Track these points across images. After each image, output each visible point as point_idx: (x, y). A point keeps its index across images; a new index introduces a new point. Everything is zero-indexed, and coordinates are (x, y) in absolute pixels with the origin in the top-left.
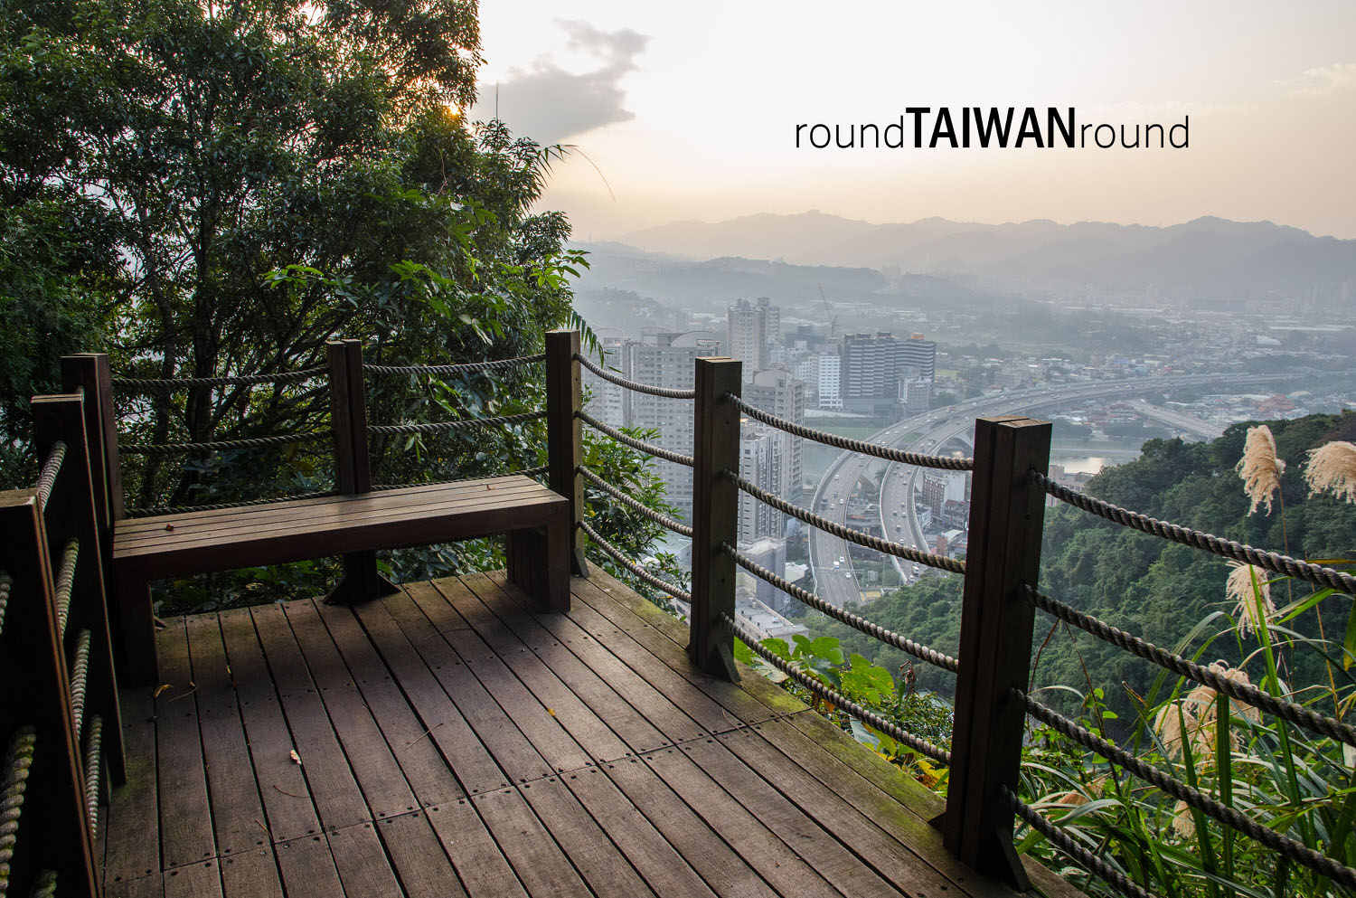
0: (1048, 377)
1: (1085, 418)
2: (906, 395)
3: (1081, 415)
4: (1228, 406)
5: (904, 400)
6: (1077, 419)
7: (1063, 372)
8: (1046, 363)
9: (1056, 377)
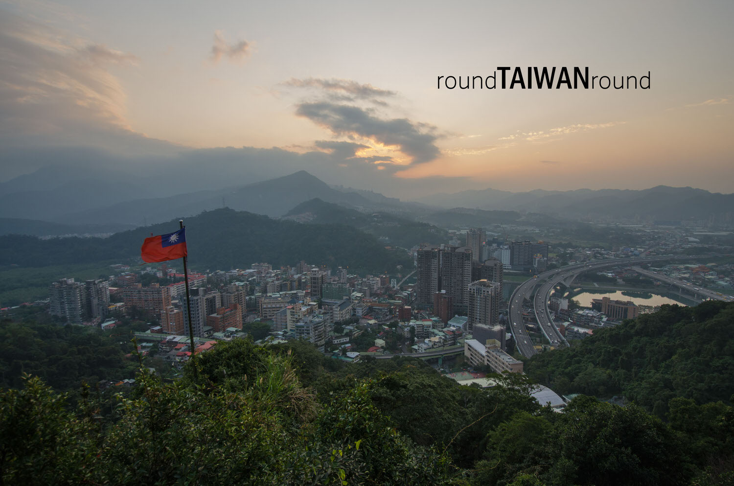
0: (595, 257)
1: (613, 274)
2: (537, 264)
3: (612, 273)
4: (679, 270)
5: (536, 266)
6: (610, 275)
7: (602, 254)
8: (594, 251)
9: (599, 257)
